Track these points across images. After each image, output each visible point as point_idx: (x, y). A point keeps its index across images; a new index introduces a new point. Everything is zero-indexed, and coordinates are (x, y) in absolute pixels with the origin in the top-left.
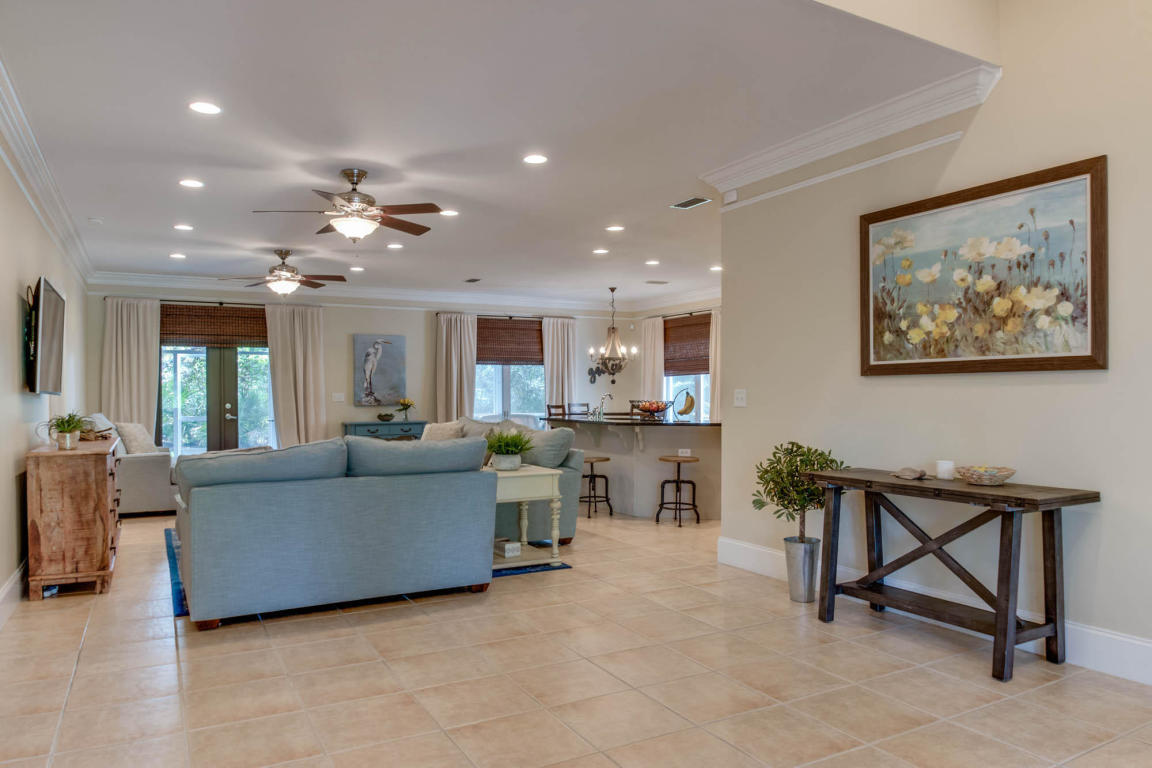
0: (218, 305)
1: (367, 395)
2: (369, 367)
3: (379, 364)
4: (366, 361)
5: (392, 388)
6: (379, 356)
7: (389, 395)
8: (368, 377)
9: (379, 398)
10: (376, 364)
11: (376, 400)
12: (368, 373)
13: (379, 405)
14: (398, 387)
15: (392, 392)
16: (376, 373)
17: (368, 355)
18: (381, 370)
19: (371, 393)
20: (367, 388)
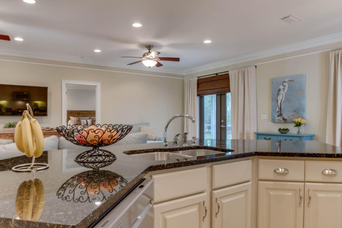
0: (215, 75)
1: (278, 116)
2: (280, 98)
3: (285, 95)
4: (278, 94)
5: (295, 111)
6: (286, 90)
7: (293, 115)
8: (279, 104)
9: (286, 117)
10: (284, 96)
11: (284, 119)
12: (279, 102)
13: (285, 122)
14: (299, 111)
15: (294, 114)
16: (284, 102)
17: (279, 90)
18: (288, 99)
19: (281, 115)
20: (278, 111)
